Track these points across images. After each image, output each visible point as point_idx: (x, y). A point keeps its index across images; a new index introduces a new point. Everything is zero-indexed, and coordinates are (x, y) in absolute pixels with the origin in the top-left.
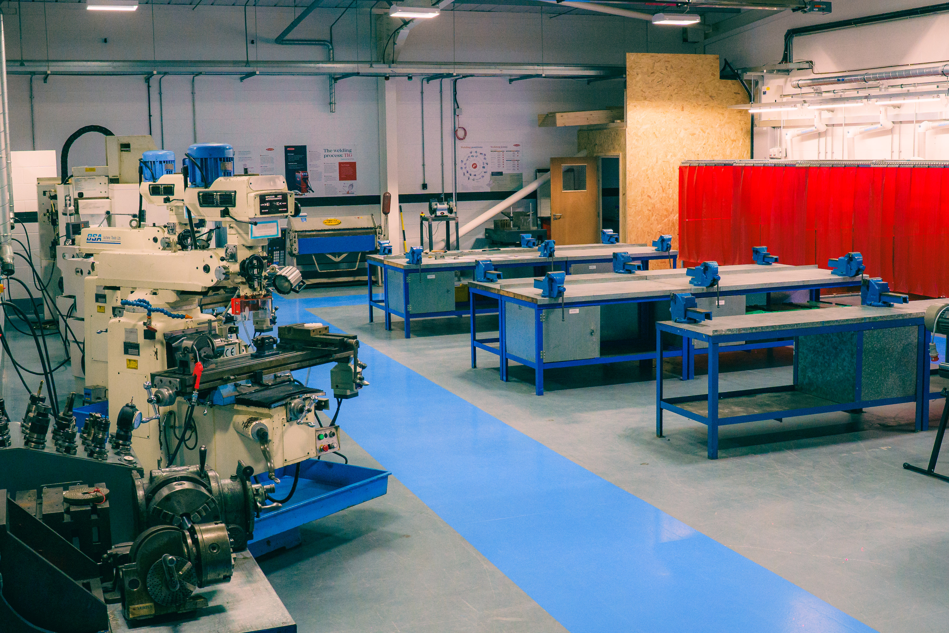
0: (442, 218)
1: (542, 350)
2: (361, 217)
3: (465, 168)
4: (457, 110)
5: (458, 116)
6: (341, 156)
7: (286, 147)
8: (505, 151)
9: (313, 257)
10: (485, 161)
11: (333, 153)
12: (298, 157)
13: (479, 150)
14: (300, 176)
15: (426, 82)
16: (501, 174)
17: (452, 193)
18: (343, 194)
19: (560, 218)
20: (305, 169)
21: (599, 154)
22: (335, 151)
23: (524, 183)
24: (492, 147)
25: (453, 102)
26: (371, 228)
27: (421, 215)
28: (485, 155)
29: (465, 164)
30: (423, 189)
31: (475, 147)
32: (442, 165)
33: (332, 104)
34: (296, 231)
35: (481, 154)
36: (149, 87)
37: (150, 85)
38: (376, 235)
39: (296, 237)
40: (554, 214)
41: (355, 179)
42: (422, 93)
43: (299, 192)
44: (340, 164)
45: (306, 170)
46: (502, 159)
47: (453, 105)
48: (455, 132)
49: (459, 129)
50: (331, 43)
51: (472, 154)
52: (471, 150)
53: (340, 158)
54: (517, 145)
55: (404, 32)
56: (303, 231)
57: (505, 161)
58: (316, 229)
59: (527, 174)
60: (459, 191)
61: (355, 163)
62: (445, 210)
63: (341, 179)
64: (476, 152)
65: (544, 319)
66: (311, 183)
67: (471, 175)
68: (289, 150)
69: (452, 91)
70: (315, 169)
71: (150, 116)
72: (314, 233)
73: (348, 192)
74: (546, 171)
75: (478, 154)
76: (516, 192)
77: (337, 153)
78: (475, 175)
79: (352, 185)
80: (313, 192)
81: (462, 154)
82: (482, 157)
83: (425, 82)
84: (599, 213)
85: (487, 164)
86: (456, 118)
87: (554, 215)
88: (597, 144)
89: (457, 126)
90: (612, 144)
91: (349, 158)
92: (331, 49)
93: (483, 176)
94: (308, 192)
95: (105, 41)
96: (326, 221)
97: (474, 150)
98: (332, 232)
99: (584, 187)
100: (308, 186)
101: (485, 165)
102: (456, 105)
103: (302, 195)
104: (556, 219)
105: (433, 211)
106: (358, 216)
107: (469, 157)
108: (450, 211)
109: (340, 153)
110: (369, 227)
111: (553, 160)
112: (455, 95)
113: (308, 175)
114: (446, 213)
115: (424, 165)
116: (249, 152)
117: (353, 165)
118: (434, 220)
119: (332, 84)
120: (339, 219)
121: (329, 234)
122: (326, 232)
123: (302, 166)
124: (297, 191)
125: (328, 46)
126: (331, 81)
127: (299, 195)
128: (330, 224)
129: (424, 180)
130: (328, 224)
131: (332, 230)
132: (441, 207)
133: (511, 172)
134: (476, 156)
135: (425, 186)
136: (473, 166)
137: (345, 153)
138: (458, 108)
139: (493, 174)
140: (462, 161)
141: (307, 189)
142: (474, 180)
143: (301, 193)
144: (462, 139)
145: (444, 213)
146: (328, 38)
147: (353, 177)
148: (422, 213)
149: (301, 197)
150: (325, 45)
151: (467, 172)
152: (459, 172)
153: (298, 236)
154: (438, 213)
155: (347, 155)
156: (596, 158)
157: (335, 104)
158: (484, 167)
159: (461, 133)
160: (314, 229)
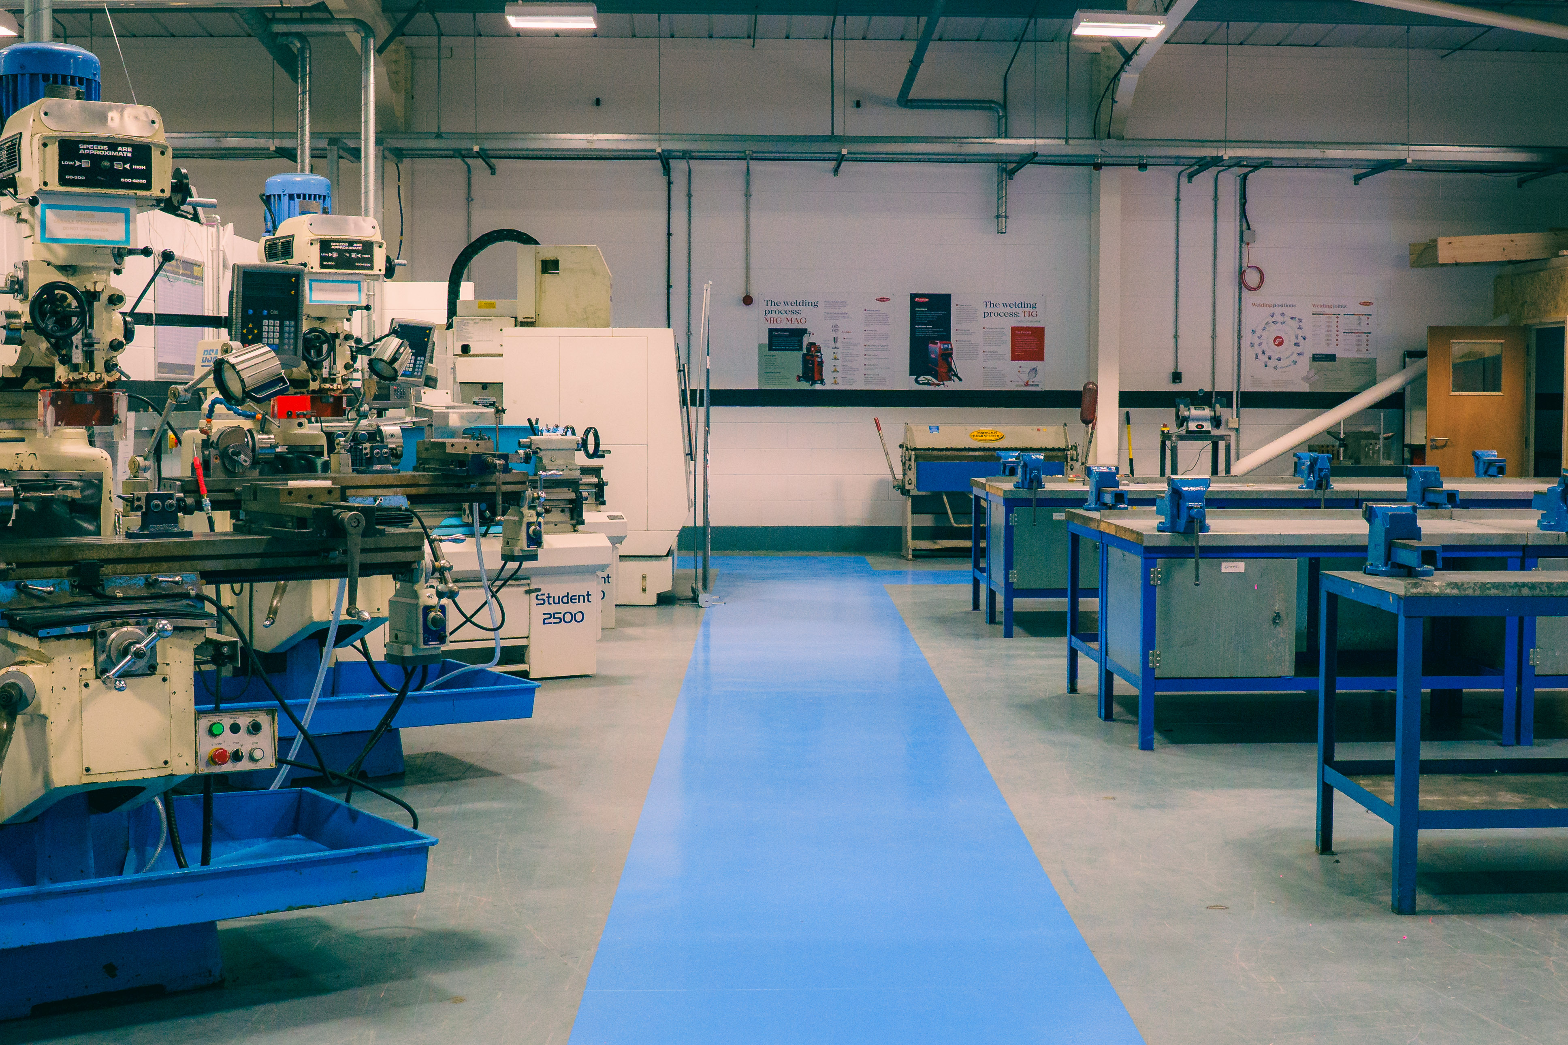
0: (1199, 435)
1: (1153, 649)
2: (1044, 428)
3: (1260, 344)
4: (1246, 233)
5: (1248, 244)
6: (1016, 315)
7: (913, 296)
8: (1342, 314)
9: (945, 497)
10: (1300, 333)
11: (1001, 310)
12: (935, 315)
13: (1290, 312)
14: (937, 350)
15: (1187, 180)
16: (1331, 358)
17: (1232, 393)
18: (1017, 386)
19: (1444, 446)
20: (946, 338)
21: (1530, 322)
22: (1005, 305)
23: (1378, 378)
24: (1314, 305)
25: (1238, 218)
26: (1059, 450)
27: (1163, 429)
28: (1300, 320)
29: (1260, 337)
30: (1174, 382)
31: (1280, 306)
32: (1214, 337)
33: (1002, 217)
34: (915, 449)
35: (1292, 318)
36: (670, 183)
37: (672, 180)
38: (1067, 462)
39: (913, 458)
40: (1433, 437)
41: (1042, 358)
42: (1178, 200)
43: (934, 380)
44: (1014, 329)
45: (949, 339)
46: (1334, 329)
47: (1238, 223)
48: (1242, 273)
49: (1248, 270)
50: (1004, 107)
51: (1273, 319)
52: (1272, 310)
53: (1014, 318)
54: (1364, 304)
55: (1129, 79)
56: (928, 449)
57: (1341, 334)
58: (954, 447)
59: (1385, 360)
60: (1247, 387)
61: (1042, 330)
62: (1205, 420)
63: (1014, 358)
64: (1283, 314)
65: (1159, 579)
66: (957, 363)
67: (1270, 358)
68: (917, 302)
69: (1238, 197)
70: (965, 338)
71: (669, 234)
72: (948, 453)
73: (1027, 383)
74: (1422, 354)
75: (1286, 319)
76: (1359, 393)
77: (1008, 310)
78: (1279, 359)
79: (1035, 370)
80: (960, 380)
81: (1254, 317)
82: (1294, 324)
83: (1184, 180)
84: (1527, 439)
85: (1304, 338)
86: (1244, 246)
87: (1433, 440)
88: (1526, 302)
89: (1245, 265)
90: (1554, 298)
91: (1031, 318)
92: (1003, 117)
93: (1295, 362)
94: (950, 379)
95: (598, 102)
96: (975, 434)
97: (1277, 311)
98: (981, 453)
99: (1496, 387)
100: (951, 369)
101: (1301, 340)
102: (1245, 225)
103: (938, 385)
104: (1437, 448)
105: (1182, 421)
106: (1038, 427)
107: (1268, 323)
108: (1217, 422)
109: (1014, 310)
110: (1057, 447)
111: (1435, 332)
112: (1243, 205)
113: (952, 349)
114: (1207, 426)
115: (1176, 337)
116: (844, 304)
117: (1038, 333)
118: (1181, 438)
119: (1002, 182)
120: (1001, 430)
121: (975, 457)
122: (971, 453)
123: (942, 332)
124: (929, 377)
125: (998, 112)
126: (1000, 176)
127: (933, 384)
128: (983, 438)
129: (1177, 365)
130: (979, 438)
131: (984, 450)
132: (1200, 414)
133: (1353, 355)
134: (1283, 323)
135: (1177, 377)
136: (1275, 341)
137: (1026, 309)
138: (1249, 229)
139: (1316, 358)
140: (1254, 332)
141: (950, 374)
142: (1276, 368)
143: (936, 382)
144: (1255, 289)
145: (1202, 426)
146: (998, 96)
147: (1037, 354)
148: (1165, 426)
149: (938, 388)
150: (991, 108)
151: (1264, 353)
152: (1248, 354)
153: (917, 457)
154: (1192, 426)
155: (1027, 314)
156: (1527, 328)
157: (1006, 217)
158: (1297, 344)
159: (1252, 278)
160: (949, 447)
